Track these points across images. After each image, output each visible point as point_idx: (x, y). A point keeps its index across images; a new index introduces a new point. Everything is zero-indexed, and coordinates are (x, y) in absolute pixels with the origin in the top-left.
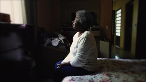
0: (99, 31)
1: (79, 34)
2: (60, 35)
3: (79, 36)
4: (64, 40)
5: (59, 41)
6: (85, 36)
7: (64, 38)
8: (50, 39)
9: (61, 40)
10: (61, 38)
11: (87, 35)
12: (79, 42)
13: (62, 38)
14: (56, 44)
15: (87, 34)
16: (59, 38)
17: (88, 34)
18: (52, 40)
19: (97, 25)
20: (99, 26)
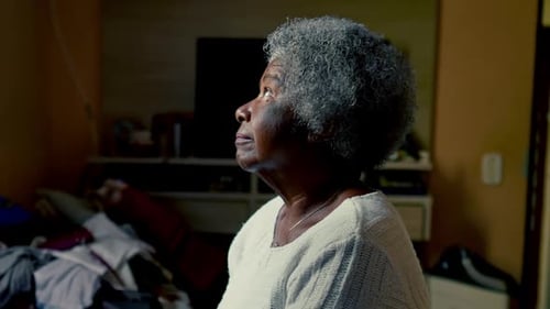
0: (427, 201)
1: (282, 216)
2: (100, 224)
3: (282, 237)
4: (135, 263)
5: (101, 270)
6: (343, 241)
7: (134, 248)
8: (19, 251)
9: (114, 261)
10: (111, 248)
11: (363, 233)
12: (291, 290)
13: (115, 247)
14: (76, 288)
15: (363, 220)
16: (97, 248)
17: (372, 220)
18: (37, 265)
19: (413, 148)
20: (425, 155)
